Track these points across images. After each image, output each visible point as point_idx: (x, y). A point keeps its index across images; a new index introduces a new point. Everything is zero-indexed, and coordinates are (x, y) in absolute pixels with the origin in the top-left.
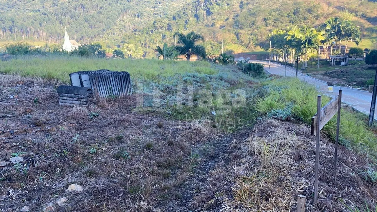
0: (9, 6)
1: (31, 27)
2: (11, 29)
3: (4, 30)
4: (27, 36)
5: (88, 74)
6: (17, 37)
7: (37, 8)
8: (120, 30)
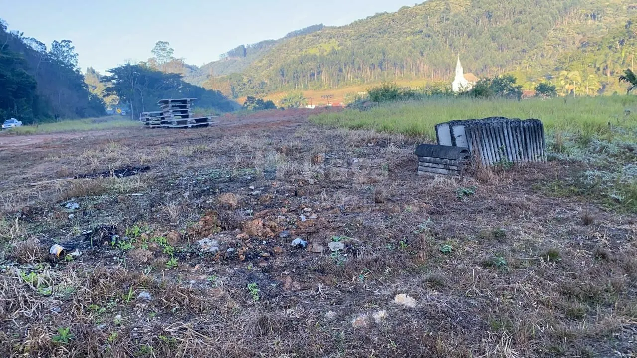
0: (380, 31)
1: (408, 59)
2: (380, 65)
3: (373, 68)
4: (401, 73)
5: (464, 125)
6: (387, 76)
7: (418, 29)
8: (554, 47)
